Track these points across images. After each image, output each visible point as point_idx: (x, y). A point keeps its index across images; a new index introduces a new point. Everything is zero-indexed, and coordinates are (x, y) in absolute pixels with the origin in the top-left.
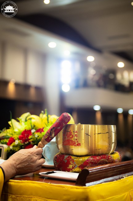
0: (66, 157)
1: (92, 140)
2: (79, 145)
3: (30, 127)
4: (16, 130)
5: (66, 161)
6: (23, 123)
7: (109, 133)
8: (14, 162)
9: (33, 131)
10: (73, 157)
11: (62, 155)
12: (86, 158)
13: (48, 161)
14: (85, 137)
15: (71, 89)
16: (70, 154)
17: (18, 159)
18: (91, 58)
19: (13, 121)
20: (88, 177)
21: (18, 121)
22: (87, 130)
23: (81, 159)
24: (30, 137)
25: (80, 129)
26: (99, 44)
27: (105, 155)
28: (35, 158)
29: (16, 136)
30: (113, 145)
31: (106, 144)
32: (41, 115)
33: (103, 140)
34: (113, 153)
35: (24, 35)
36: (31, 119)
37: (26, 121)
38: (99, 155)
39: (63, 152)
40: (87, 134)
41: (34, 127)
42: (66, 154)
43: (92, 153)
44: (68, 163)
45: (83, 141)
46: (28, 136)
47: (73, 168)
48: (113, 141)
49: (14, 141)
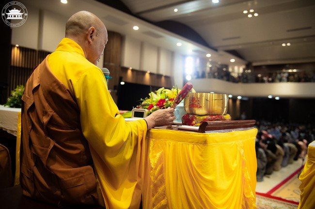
0: (191, 116)
1: (210, 104)
2: (200, 107)
3: (165, 97)
4: (154, 99)
5: (191, 119)
6: (159, 95)
7: (223, 99)
8: (153, 117)
9: (167, 100)
10: (196, 116)
11: (188, 115)
12: (205, 117)
13: (177, 120)
14: (205, 102)
15: (192, 78)
16: (194, 114)
17: (156, 115)
18: (209, 55)
19: (152, 93)
20: (207, 127)
21: (156, 93)
22: (206, 97)
23: (202, 118)
24: (164, 104)
25: (201, 96)
26: (215, 45)
27: (219, 115)
28: (169, 115)
29: (154, 103)
30: (225, 109)
31: (220, 108)
32: (172, 89)
33: (218, 105)
34: (225, 115)
35: (159, 36)
36: (165, 92)
37: (161, 93)
38: (214, 115)
39: (189, 112)
40: (207, 100)
41: (167, 97)
42: (191, 114)
43: (210, 113)
44: (192, 120)
45: (204, 105)
46: (163, 103)
47: (196, 123)
48: (226, 106)
49: (153, 107)
